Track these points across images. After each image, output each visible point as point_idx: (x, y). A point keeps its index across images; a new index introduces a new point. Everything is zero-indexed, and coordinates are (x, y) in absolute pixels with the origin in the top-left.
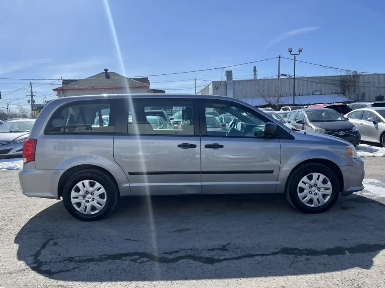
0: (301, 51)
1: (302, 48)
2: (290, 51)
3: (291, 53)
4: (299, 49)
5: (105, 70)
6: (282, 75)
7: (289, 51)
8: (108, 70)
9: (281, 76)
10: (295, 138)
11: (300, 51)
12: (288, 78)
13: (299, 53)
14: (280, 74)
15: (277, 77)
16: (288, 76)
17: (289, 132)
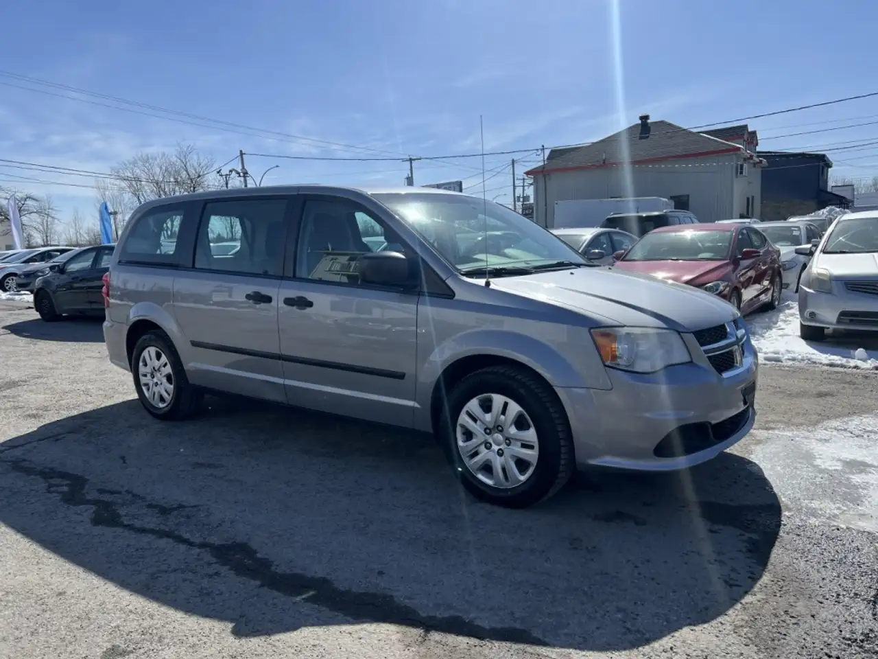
5: (641, 118)
8: (651, 117)
10: (456, 295)
17: (444, 279)
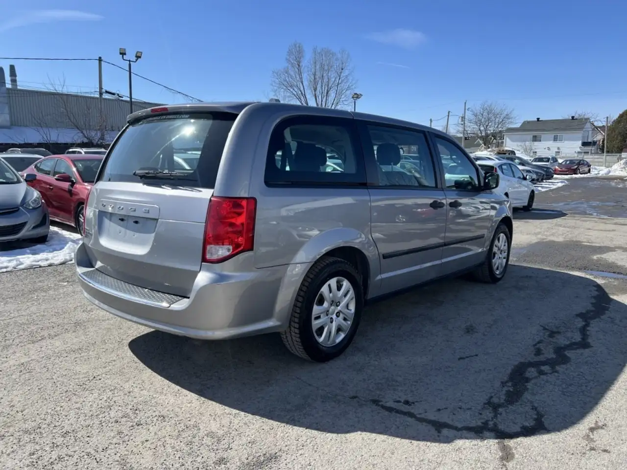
0: (140, 57)
1: (142, 53)
2: (123, 54)
3: (123, 57)
4: (136, 53)
6: (107, 92)
7: (121, 54)
9: (104, 94)
11: (138, 57)
12: (115, 100)
13: (137, 60)
14: (103, 91)
15: (97, 96)
16: (116, 97)
